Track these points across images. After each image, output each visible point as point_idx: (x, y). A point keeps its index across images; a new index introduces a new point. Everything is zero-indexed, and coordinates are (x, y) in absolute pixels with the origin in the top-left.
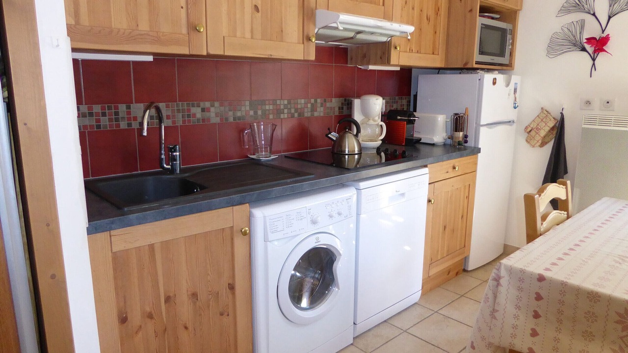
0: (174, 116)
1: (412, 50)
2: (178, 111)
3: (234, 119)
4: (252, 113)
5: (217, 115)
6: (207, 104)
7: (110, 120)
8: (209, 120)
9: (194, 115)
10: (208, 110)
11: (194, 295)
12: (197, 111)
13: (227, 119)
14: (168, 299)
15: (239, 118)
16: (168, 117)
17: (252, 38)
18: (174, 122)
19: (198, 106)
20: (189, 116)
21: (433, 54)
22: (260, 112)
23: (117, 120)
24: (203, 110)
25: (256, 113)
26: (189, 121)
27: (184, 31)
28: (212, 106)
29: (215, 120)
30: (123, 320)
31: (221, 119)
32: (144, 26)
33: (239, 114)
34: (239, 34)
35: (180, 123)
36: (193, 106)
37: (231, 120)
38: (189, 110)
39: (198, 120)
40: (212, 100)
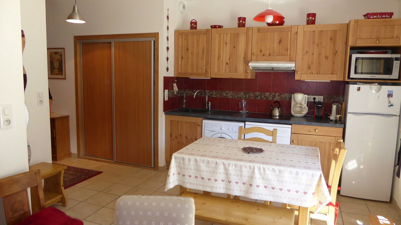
0: (217, 95)
1: (313, 73)
2: (218, 93)
3: (237, 97)
4: (244, 96)
5: (231, 95)
6: (228, 92)
7: (200, 94)
8: (228, 97)
9: (223, 95)
10: (228, 94)
11: (186, 137)
12: (224, 94)
13: (234, 97)
14: (180, 135)
15: (239, 97)
16: (215, 95)
17: (225, 72)
18: (217, 96)
19: (225, 92)
20: (221, 95)
21: (332, 74)
22: (247, 96)
23: (202, 94)
24: (226, 94)
25: (246, 96)
26: (221, 97)
27: (205, 72)
28: (229, 92)
29: (230, 97)
30: (171, 136)
31: (232, 97)
32: (195, 71)
33: (239, 96)
34: (221, 71)
35: (218, 97)
36: (223, 92)
37: (236, 97)
38: (222, 93)
39: (225, 97)
40: (229, 90)
